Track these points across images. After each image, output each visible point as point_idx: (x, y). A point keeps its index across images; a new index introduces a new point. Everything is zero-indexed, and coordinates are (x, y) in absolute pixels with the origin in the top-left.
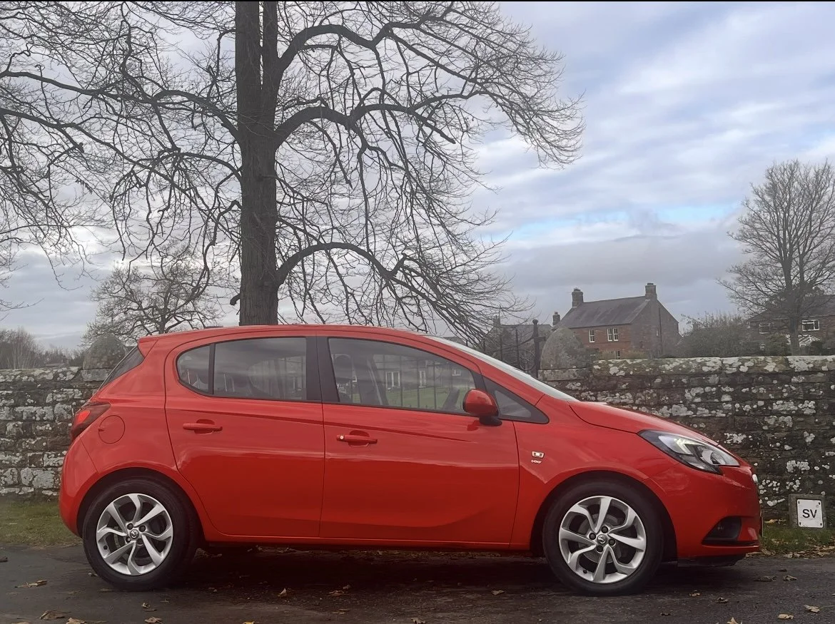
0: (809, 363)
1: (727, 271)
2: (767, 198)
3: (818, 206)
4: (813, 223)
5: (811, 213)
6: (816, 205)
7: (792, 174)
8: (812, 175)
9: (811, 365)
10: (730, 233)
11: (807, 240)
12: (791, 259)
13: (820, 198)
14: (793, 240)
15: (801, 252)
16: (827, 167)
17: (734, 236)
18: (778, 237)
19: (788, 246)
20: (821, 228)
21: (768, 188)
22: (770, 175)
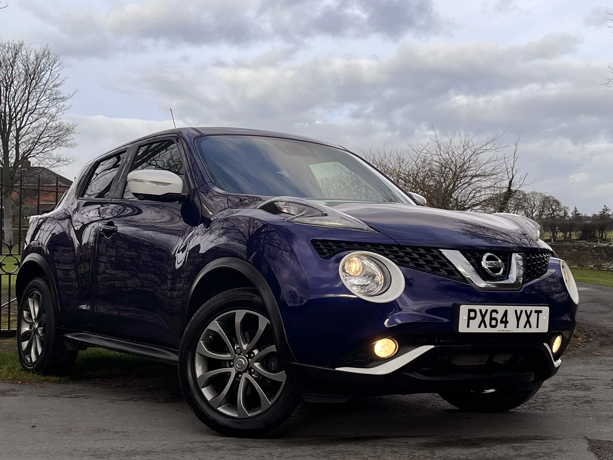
3: (36, 87)
4: (30, 101)
5: (29, 93)
6: (36, 84)
7: (16, 54)
8: (32, 57)
11: (23, 116)
12: (10, 131)
13: (40, 79)
14: (13, 115)
15: (18, 126)
16: (46, 52)
19: (8, 118)
20: (38, 106)
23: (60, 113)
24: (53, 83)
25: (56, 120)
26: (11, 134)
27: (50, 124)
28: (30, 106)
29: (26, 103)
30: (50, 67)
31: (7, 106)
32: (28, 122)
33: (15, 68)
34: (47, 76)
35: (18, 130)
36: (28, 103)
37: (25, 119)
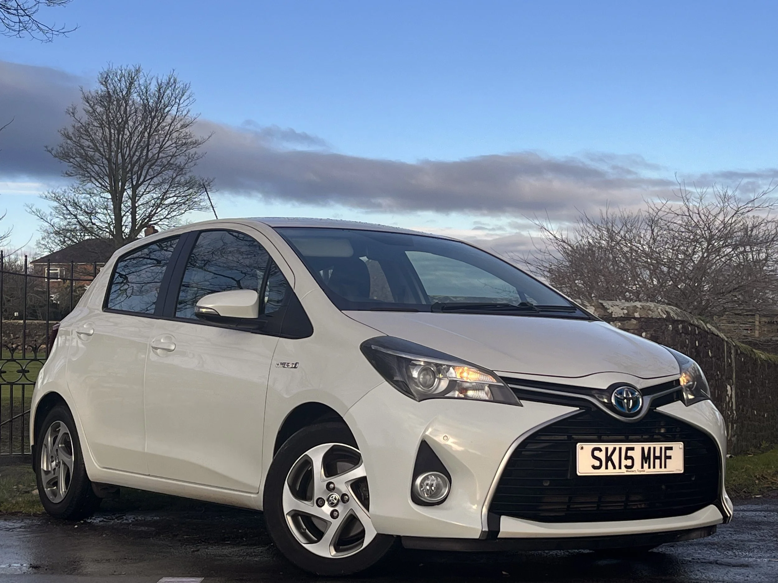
0: (623, 309)
1: (41, 197)
2: (99, 109)
3: (159, 128)
4: (150, 147)
5: (150, 136)
6: (158, 125)
7: (131, 83)
8: (153, 88)
9: (626, 312)
10: (49, 148)
11: (141, 168)
12: (123, 190)
13: (163, 118)
14: (127, 167)
15: (134, 183)
16: (172, 80)
17: (54, 152)
18: (109, 160)
19: (121, 172)
20: (161, 155)
21: (101, 97)
22: (105, 81)
23: (192, 164)
24: (182, 123)
25: (185, 174)
26: (125, 193)
27: (178, 179)
28: (150, 155)
29: (145, 151)
30: (177, 100)
31: (120, 155)
32: (148, 177)
33: (130, 102)
34: (174, 112)
35: (135, 188)
36: (148, 151)
37: (144, 173)
